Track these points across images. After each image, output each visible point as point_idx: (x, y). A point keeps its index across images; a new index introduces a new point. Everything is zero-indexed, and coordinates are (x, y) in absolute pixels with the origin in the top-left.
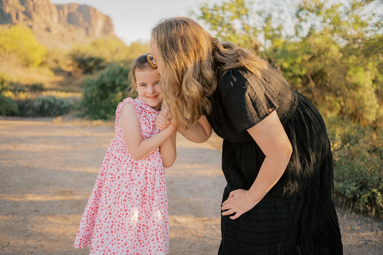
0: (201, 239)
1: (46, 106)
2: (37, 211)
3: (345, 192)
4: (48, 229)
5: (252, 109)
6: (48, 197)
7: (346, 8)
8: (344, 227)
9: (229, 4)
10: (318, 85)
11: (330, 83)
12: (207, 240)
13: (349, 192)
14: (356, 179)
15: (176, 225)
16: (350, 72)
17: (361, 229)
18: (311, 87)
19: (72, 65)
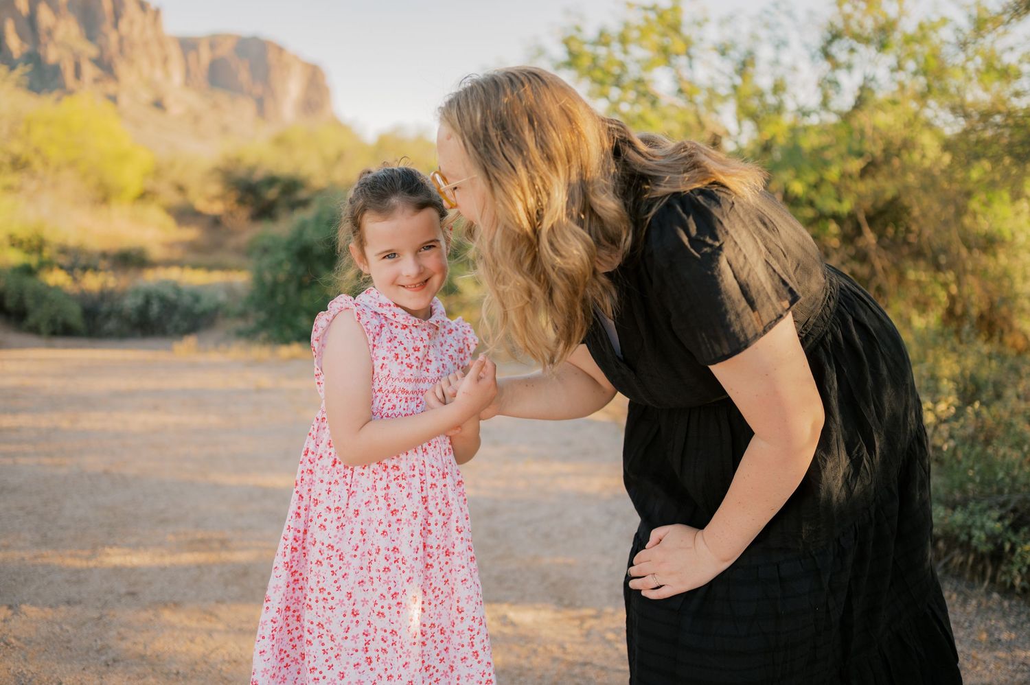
0: (577, 670)
1: (155, 308)
2: (133, 594)
3: (970, 537)
4: (163, 644)
5: (739, 301)
6: (162, 555)
7: (958, 30)
8: (969, 635)
9: (638, 28)
10: (887, 241)
11: (919, 235)
12: (592, 673)
13: (983, 537)
14: (1001, 499)
15: (508, 630)
16: (974, 204)
17: (1017, 638)
18: (867, 246)
19: (221, 197)
